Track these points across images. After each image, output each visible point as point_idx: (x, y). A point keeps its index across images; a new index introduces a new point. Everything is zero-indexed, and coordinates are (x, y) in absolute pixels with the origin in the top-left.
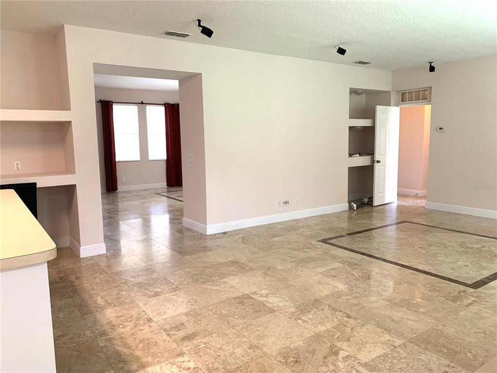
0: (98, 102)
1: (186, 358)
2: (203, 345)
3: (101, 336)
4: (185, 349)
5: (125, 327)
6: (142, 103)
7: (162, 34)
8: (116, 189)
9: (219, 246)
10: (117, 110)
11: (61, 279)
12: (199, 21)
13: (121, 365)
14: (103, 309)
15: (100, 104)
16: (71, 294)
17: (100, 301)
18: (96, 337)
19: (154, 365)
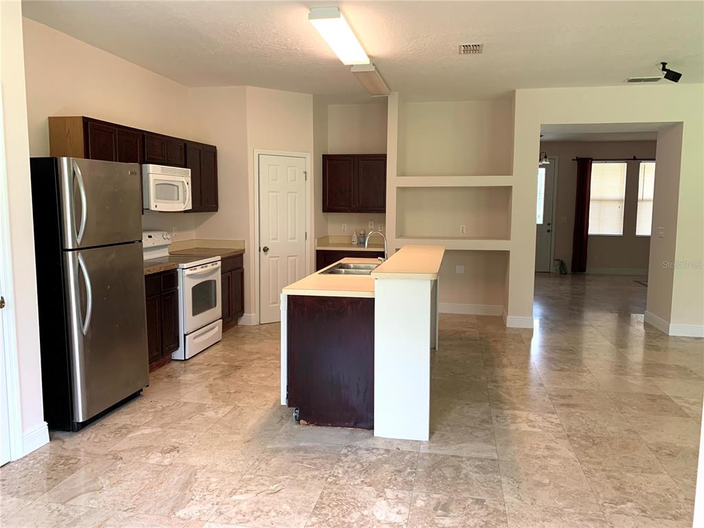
0: (573, 160)
1: (555, 416)
2: (578, 414)
3: (492, 382)
4: (558, 411)
5: (515, 382)
6: (635, 159)
7: (624, 82)
8: (585, 271)
9: (675, 349)
10: (597, 169)
11: (481, 338)
12: (664, 64)
13: (497, 403)
14: (504, 366)
15: (576, 162)
16: (484, 351)
17: (505, 361)
18: (488, 382)
19: (524, 411)
